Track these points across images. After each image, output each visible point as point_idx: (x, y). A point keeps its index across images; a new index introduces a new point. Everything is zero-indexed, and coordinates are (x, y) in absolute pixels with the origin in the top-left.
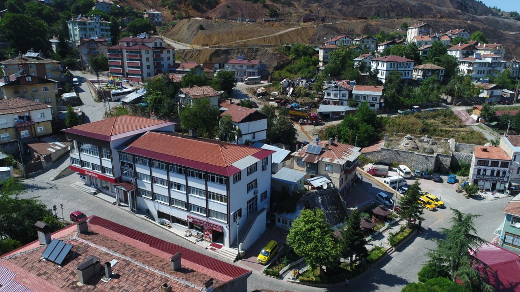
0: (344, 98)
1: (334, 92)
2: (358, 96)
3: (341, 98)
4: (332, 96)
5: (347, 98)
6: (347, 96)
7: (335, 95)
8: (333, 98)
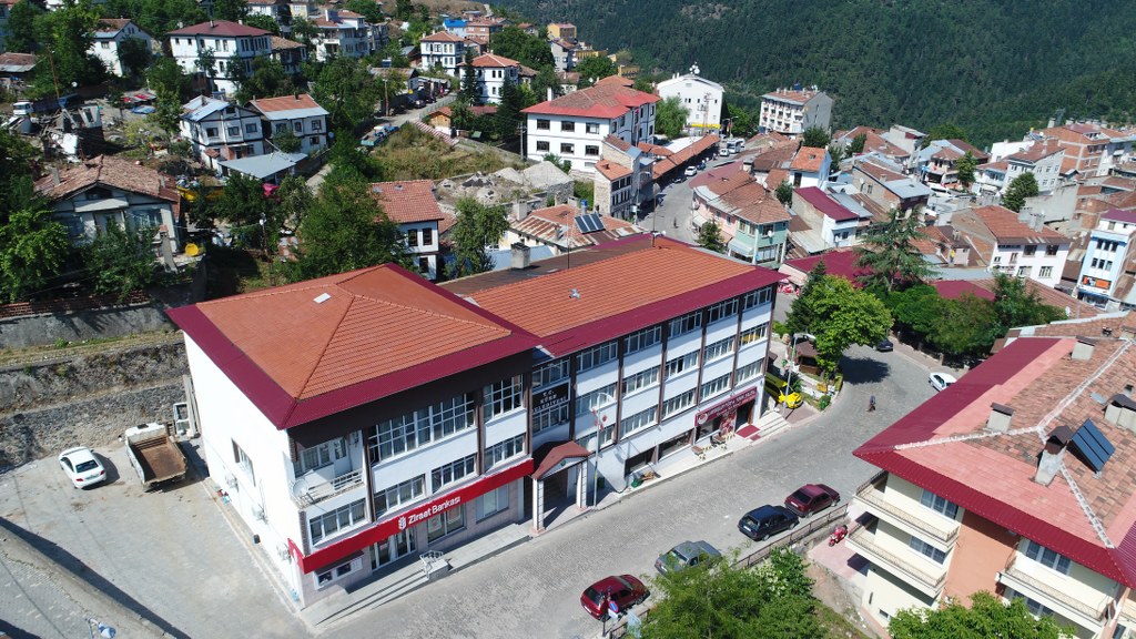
0: (253, 136)
1: (229, 124)
2: (282, 124)
3: (247, 138)
4: (224, 136)
5: (259, 134)
6: (260, 128)
7: (232, 131)
8: (230, 140)
